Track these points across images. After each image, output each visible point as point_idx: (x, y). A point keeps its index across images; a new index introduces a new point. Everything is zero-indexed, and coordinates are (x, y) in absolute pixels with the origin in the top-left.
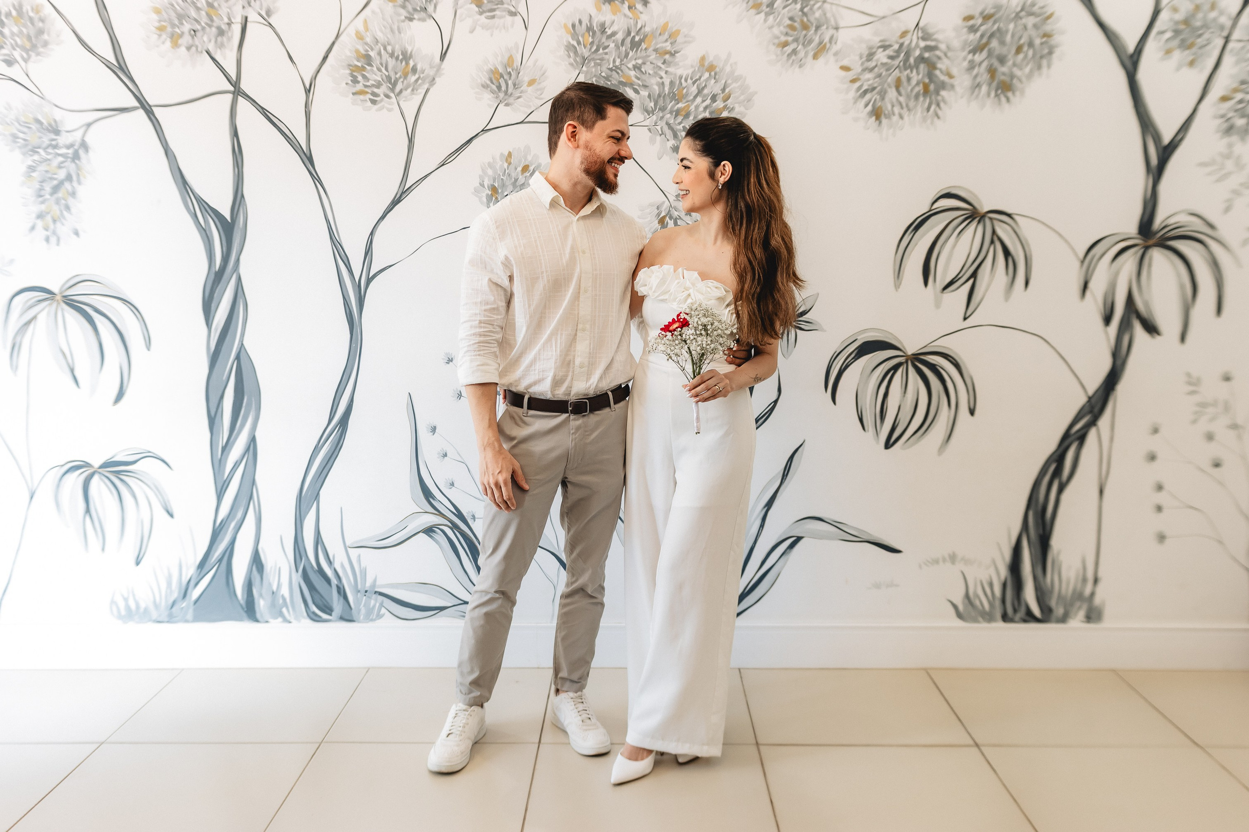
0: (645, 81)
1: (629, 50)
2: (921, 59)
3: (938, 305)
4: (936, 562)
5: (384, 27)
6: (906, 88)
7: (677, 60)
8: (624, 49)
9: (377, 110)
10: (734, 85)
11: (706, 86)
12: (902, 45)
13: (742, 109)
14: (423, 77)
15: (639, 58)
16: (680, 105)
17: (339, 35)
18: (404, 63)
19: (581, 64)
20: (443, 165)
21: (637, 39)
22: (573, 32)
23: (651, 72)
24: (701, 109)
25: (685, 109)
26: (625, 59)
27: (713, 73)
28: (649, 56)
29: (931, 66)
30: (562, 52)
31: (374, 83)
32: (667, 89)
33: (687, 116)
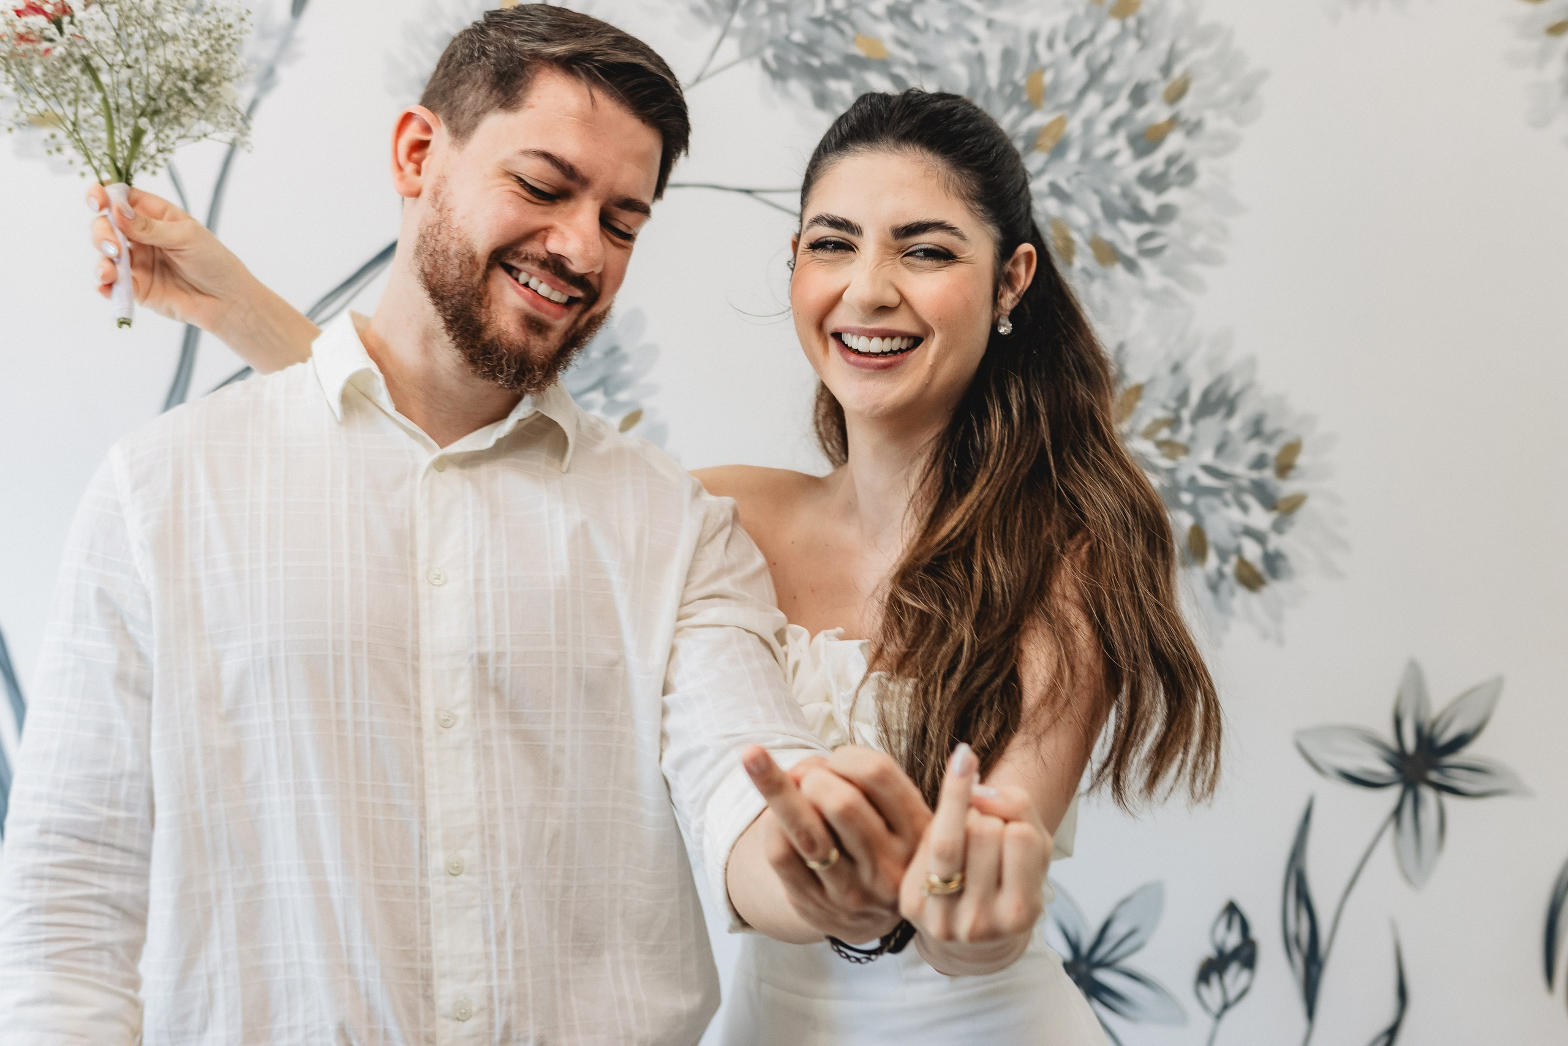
10: (1199, 55)
11: (1111, 60)
13: (1228, 124)
16: (1038, 119)
19: (728, 9)
23: (943, 24)
24: (1101, 127)
25: (1053, 131)
27: (1131, 22)
32: (993, 75)
33: (1059, 149)
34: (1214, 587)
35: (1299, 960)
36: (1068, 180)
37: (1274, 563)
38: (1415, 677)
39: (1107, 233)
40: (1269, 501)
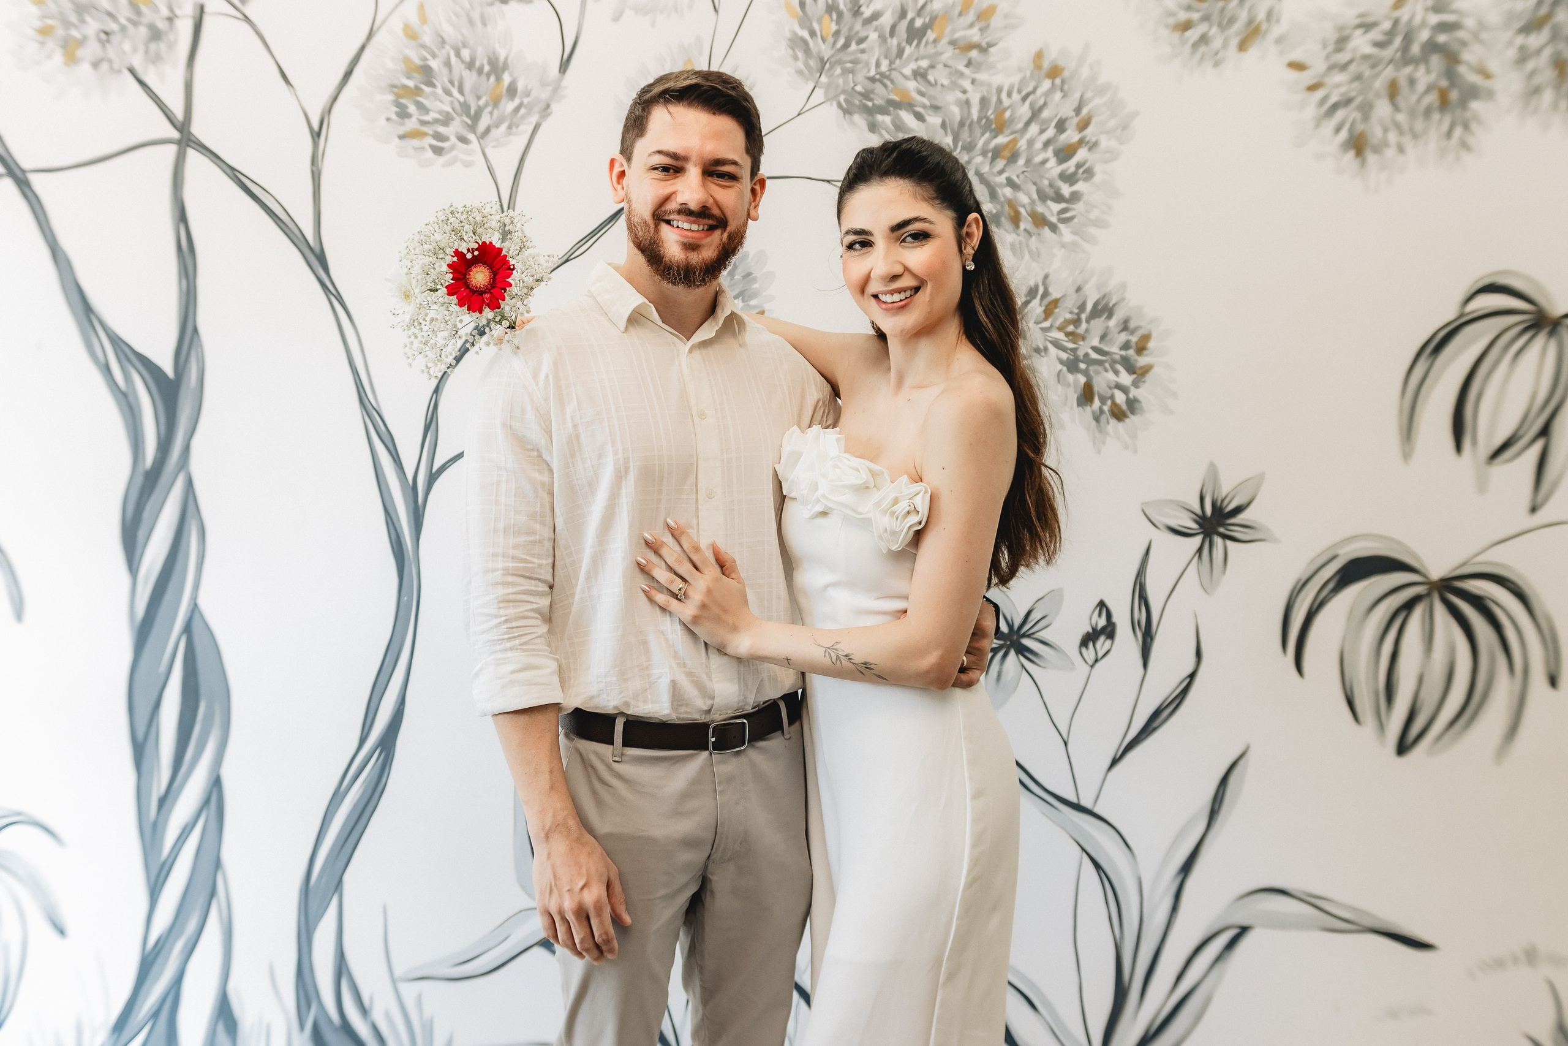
0: (935, 98)
1: (904, 44)
2: (1432, 47)
3: (1482, 486)
4: (1499, 964)
5: (457, 16)
6: (1408, 99)
7: (992, 59)
8: (895, 41)
9: (444, 166)
10: (1097, 101)
11: (1045, 104)
12: (1396, 22)
13: (1114, 144)
14: (528, 103)
15: (923, 58)
16: (1001, 140)
17: (373, 33)
18: (492, 79)
19: (818, 71)
20: (567, 261)
21: (918, 23)
22: (801, 13)
23: (946, 82)
24: (1039, 145)
25: (1011, 146)
26: (898, 61)
27: (1058, 81)
28: (941, 54)
29: (1452, 58)
30: (783, 50)
31: (438, 116)
32: (975, 113)
33: (1013, 158)
34: (1097, 419)
35: (1139, 635)
36: (1018, 176)
37: (1133, 405)
38: (1213, 472)
39: (1040, 208)
40: (1131, 369)
